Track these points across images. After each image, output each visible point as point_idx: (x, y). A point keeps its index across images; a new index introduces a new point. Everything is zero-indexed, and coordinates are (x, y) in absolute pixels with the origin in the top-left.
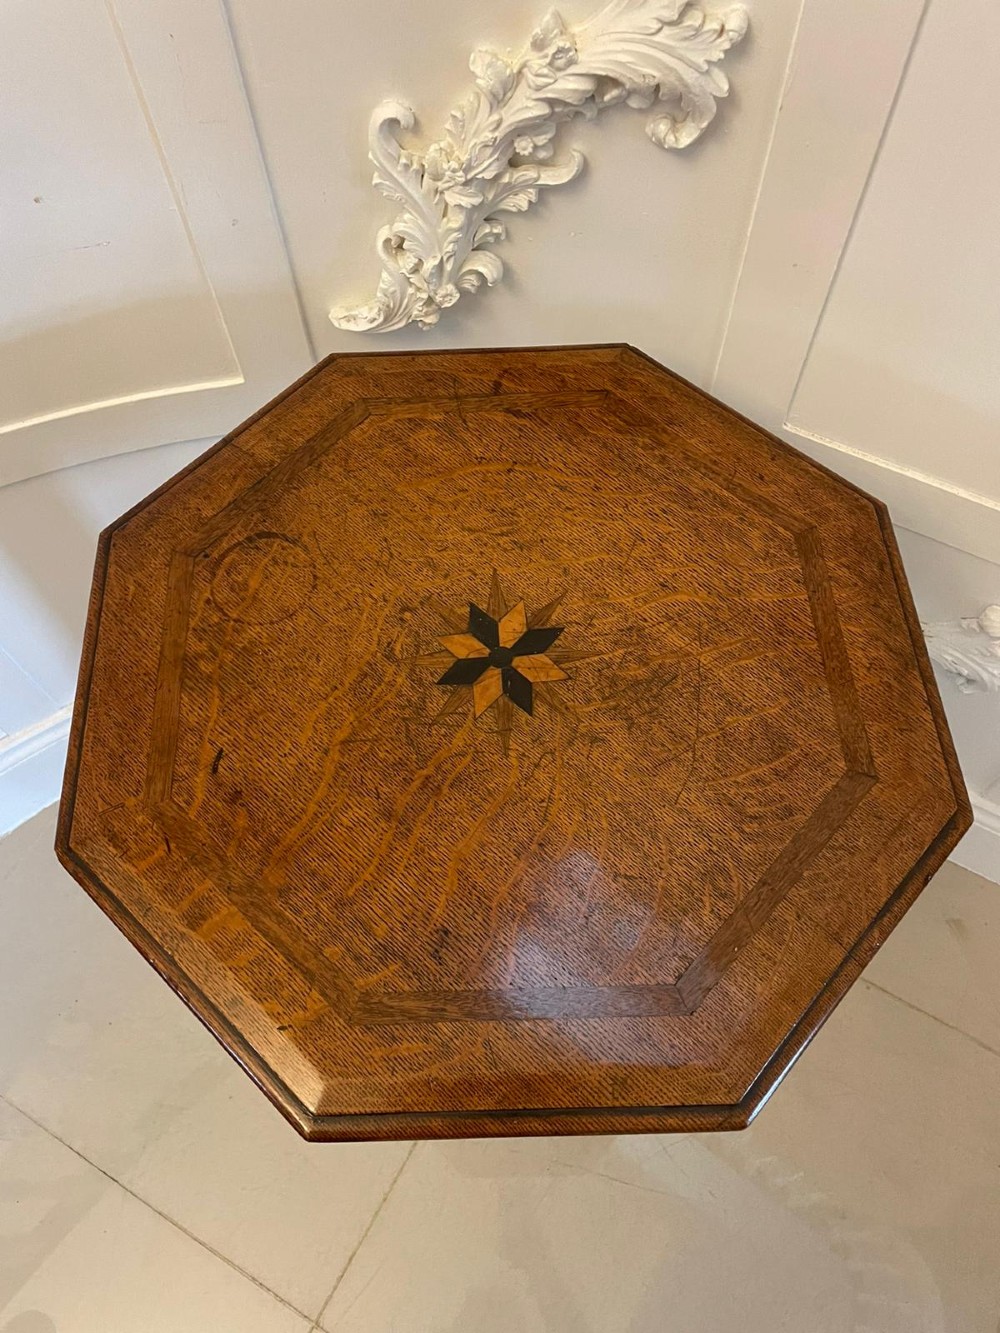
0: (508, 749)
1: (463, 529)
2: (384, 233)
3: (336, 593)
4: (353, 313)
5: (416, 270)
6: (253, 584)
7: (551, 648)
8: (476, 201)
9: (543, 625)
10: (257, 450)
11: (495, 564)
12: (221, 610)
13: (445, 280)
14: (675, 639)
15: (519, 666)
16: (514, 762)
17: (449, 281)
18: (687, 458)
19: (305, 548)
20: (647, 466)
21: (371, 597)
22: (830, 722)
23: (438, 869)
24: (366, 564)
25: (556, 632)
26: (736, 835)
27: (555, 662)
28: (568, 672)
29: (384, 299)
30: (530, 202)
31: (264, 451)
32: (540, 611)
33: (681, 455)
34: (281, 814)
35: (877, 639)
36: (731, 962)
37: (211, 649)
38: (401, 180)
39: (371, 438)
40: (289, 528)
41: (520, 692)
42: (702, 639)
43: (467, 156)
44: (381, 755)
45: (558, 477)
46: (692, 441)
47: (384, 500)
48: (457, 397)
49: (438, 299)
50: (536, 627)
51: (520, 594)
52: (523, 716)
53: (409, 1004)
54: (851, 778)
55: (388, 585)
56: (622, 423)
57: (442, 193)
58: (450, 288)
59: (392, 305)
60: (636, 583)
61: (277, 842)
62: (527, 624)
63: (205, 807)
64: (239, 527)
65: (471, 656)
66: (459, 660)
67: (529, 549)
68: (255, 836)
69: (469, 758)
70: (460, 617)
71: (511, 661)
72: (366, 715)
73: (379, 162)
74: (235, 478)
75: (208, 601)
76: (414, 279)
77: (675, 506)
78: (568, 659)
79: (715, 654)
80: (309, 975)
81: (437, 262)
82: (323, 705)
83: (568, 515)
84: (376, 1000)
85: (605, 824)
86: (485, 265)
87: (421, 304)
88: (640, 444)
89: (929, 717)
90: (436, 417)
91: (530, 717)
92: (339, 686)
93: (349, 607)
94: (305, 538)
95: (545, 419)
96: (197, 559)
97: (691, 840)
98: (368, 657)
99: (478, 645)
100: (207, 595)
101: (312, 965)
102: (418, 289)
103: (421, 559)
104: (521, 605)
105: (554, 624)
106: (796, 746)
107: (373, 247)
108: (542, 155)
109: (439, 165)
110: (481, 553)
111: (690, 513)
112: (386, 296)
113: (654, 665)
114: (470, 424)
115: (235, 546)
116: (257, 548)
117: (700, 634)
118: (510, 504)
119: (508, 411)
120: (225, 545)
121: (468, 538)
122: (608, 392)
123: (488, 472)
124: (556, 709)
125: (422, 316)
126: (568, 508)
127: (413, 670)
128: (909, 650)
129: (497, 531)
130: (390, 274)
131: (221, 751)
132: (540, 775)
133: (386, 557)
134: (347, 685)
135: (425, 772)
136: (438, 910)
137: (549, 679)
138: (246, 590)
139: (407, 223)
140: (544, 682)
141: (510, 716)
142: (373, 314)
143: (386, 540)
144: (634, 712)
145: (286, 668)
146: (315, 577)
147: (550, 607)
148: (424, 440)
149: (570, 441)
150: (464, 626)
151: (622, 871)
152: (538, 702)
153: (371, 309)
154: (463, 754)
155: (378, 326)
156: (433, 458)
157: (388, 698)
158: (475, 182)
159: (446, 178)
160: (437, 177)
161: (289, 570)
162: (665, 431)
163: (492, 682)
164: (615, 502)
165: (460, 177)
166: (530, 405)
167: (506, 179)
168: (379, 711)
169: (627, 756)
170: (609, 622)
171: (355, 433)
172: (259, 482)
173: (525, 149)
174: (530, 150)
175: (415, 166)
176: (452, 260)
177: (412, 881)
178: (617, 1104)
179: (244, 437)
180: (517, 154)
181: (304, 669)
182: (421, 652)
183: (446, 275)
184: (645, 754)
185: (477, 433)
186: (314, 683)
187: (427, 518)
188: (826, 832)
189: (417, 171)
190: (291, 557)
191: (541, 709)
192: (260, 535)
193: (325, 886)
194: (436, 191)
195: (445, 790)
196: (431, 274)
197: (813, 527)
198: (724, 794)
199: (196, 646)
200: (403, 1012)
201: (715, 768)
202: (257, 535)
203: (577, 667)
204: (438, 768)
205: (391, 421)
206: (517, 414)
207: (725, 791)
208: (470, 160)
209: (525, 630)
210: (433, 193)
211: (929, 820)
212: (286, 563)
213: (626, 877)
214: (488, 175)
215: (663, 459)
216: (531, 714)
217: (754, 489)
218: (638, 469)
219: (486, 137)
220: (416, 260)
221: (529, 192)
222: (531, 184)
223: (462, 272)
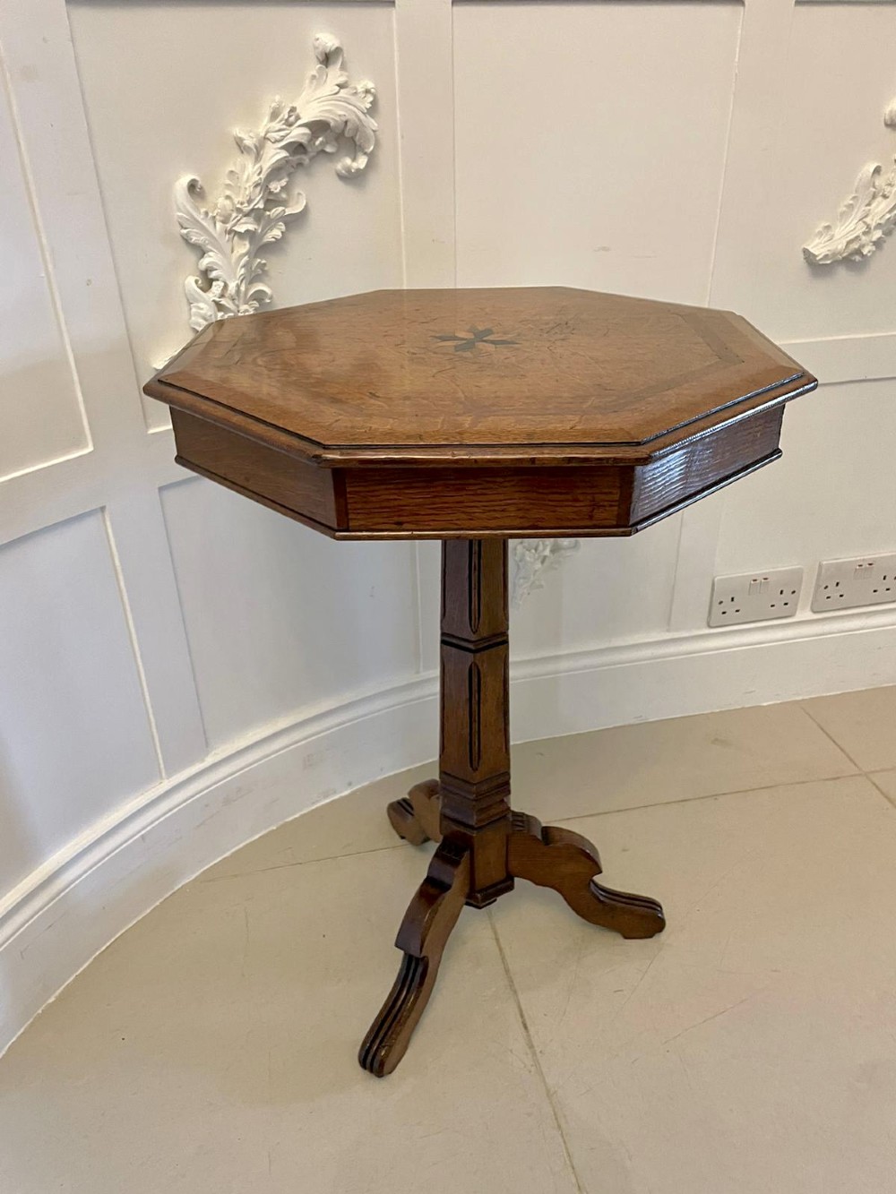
5: (223, 294)
8: (255, 229)
13: (241, 300)
17: (244, 302)
30: (282, 233)
43: (248, 192)
57: (231, 231)
58: (246, 305)
73: (188, 214)
76: (223, 302)
81: (236, 284)
109: (228, 208)
113: (551, 323)
117: (556, 314)
130: (207, 304)
139: (208, 260)
158: (254, 213)
159: (233, 217)
160: (226, 219)
167: (268, 214)
170: (509, 323)
173: (276, 189)
175: (211, 215)
176: (244, 283)
180: (272, 195)
183: (242, 296)
189: (213, 218)
194: (226, 232)
196: (234, 294)
208: (250, 195)
210: (224, 234)
214: (260, 207)
219: (256, 178)
220: (223, 284)
221: (281, 223)
222: (281, 217)
223: (248, 295)
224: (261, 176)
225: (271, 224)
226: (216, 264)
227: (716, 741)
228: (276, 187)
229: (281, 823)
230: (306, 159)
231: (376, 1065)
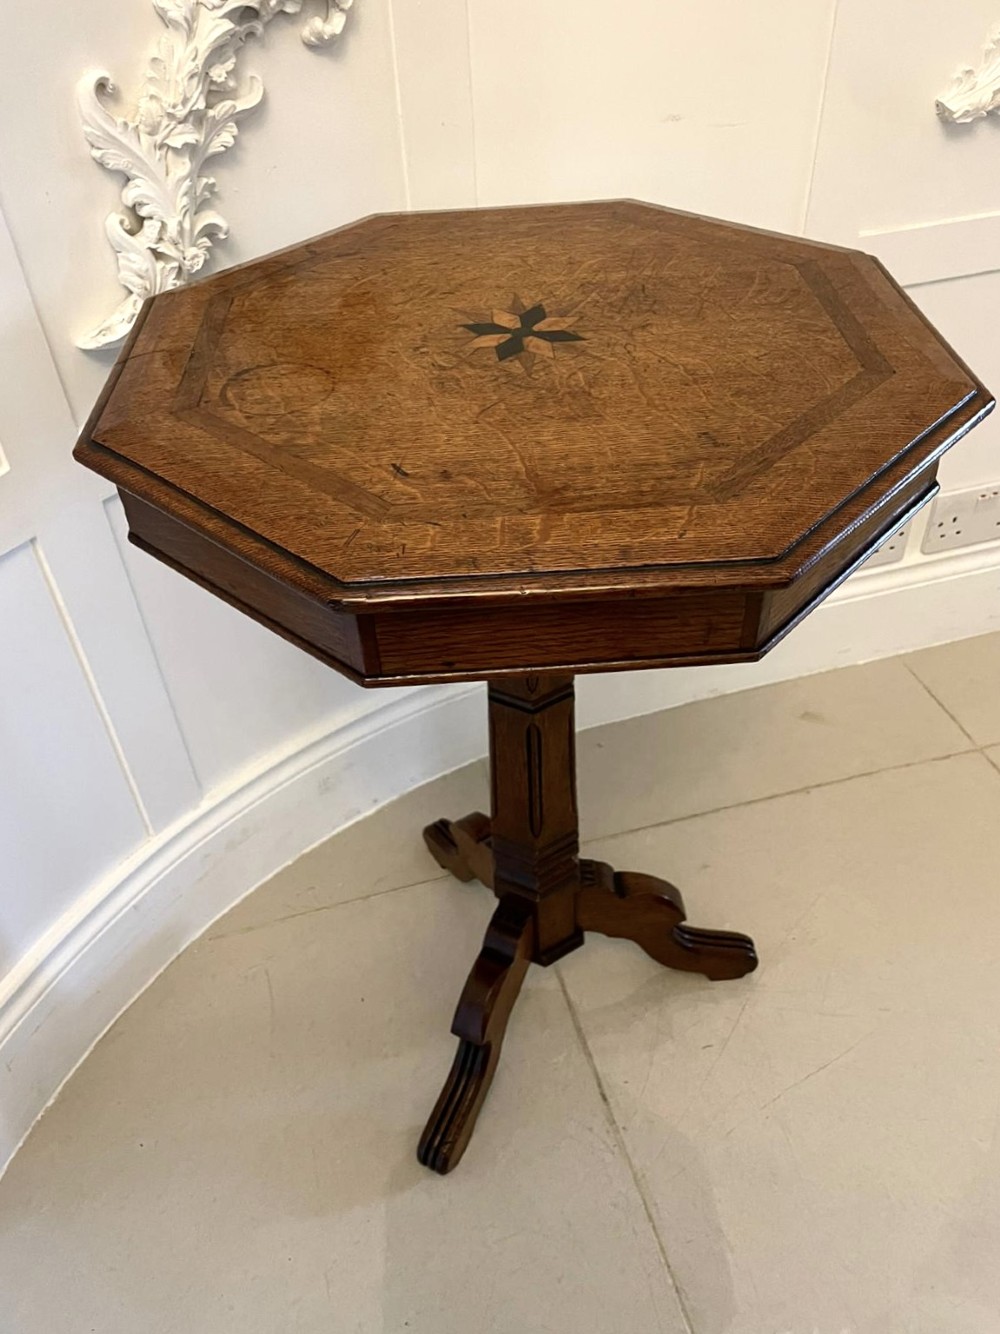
0: (598, 357)
1: (396, 305)
2: (117, 215)
3: (350, 367)
4: (106, 324)
5: (161, 237)
7: (548, 314)
8: (195, 138)
9: (525, 310)
11: (445, 306)
12: (267, 415)
13: (186, 244)
14: (617, 276)
15: (541, 329)
16: (612, 359)
17: (191, 243)
20: (476, 236)
22: (756, 257)
25: (539, 308)
26: (788, 312)
27: (562, 317)
28: (577, 315)
29: (141, 281)
30: (234, 138)
31: (169, 345)
32: (513, 306)
34: (496, 462)
36: (875, 347)
38: (126, 141)
40: (256, 362)
41: (562, 337)
42: (632, 268)
43: (182, 89)
49: (187, 264)
50: (523, 313)
51: (488, 307)
52: (583, 343)
54: (802, 267)
55: (384, 347)
57: (162, 145)
58: (194, 249)
59: (147, 287)
60: (552, 270)
62: (515, 314)
63: (430, 492)
65: (502, 342)
66: (496, 347)
67: (459, 291)
68: (495, 481)
69: (580, 373)
70: (463, 333)
72: (475, 395)
76: (162, 248)
77: (521, 239)
78: (566, 312)
79: (649, 269)
81: (177, 221)
83: (459, 270)
85: (713, 348)
86: (217, 215)
87: (173, 277)
95: (373, 249)
97: (769, 326)
99: (498, 336)
102: (167, 259)
103: (388, 327)
104: (496, 311)
105: (531, 306)
106: (754, 272)
108: (232, 82)
109: (152, 117)
110: (428, 307)
111: (536, 237)
112: (140, 278)
113: (623, 289)
114: (321, 271)
117: (627, 267)
118: (411, 283)
120: (215, 391)
121: (407, 306)
124: (597, 330)
126: (454, 268)
129: (422, 295)
130: (139, 253)
131: (394, 465)
132: (639, 355)
136: (684, 430)
137: (571, 323)
139: (140, 188)
140: (569, 326)
141: (574, 347)
144: (646, 308)
147: (517, 302)
148: (300, 289)
149: (407, 248)
150: (472, 335)
151: (758, 355)
152: (581, 334)
154: (574, 374)
157: (476, 382)
158: (193, 117)
159: (164, 123)
160: (153, 132)
161: (292, 376)
163: (535, 342)
165: (180, 113)
167: (212, 114)
168: (481, 390)
169: (675, 322)
170: (564, 290)
173: (220, 77)
174: (224, 76)
175: (132, 125)
176: (187, 217)
179: (137, 350)
180: (214, 84)
182: (463, 356)
183: (187, 235)
184: (683, 316)
185: (333, 272)
188: (828, 286)
189: (135, 129)
191: (588, 335)
192: (238, 375)
196: (178, 232)
200: (745, 476)
201: (730, 299)
202: (235, 376)
203: (578, 312)
204: (569, 386)
206: (348, 255)
207: (751, 303)
208: (185, 90)
209: (517, 317)
210: (153, 148)
213: (763, 356)
214: (199, 107)
216: (585, 340)
218: (472, 239)
219: (190, 66)
220: (160, 224)
221: (230, 124)
222: (232, 115)
223: (196, 232)
224: (197, 62)
225: (216, 126)
226: (147, 197)
227: (806, 715)
228: (219, 73)
229: (298, 856)
230: (259, 27)
231: (439, 1163)
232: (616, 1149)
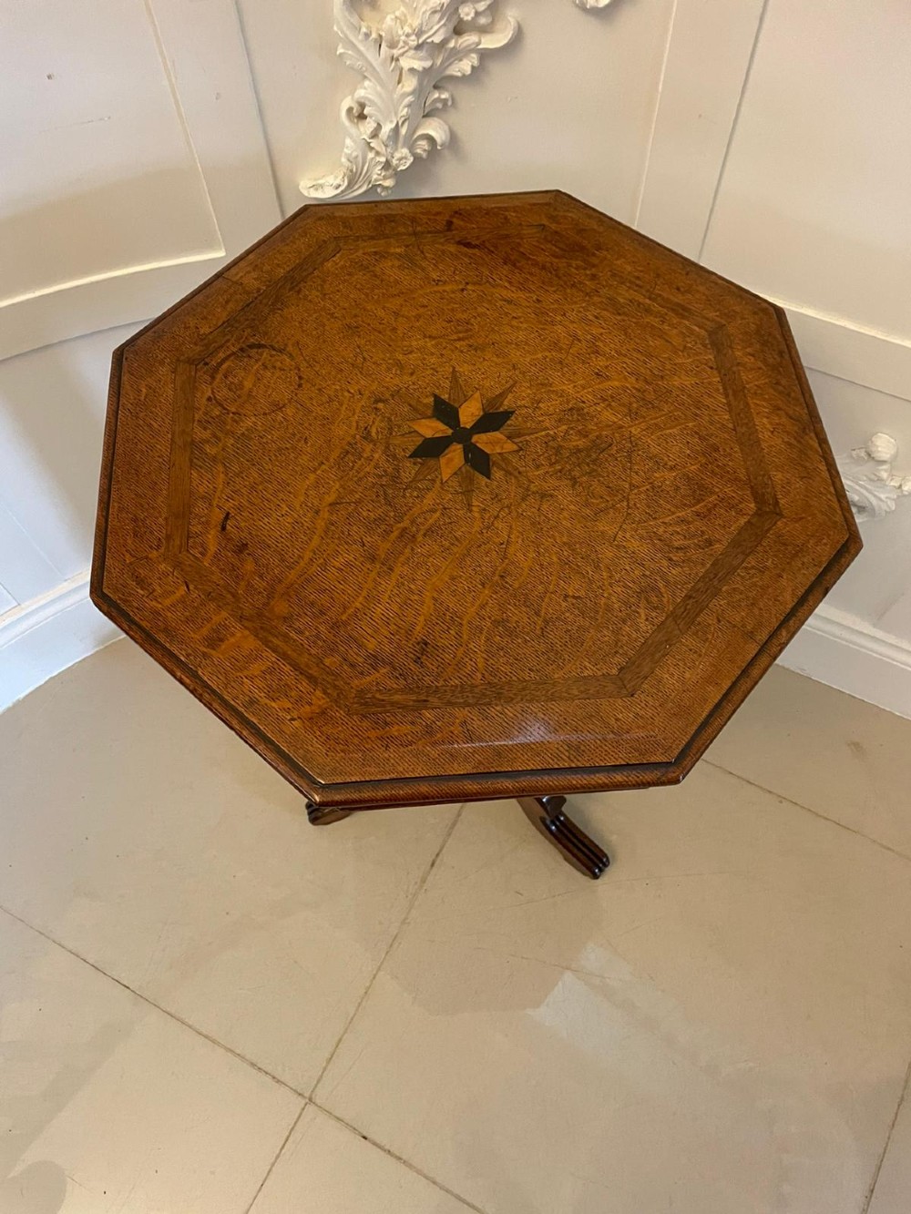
0: (470, 505)
1: (425, 336)
2: (347, 103)
3: (320, 390)
4: (321, 182)
5: (375, 135)
6: (248, 384)
7: (505, 427)
8: (428, 64)
9: (496, 409)
10: (245, 281)
11: (453, 363)
12: (221, 405)
13: (400, 145)
14: (608, 416)
15: (477, 442)
16: (476, 515)
17: (403, 146)
18: (614, 275)
19: (291, 356)
20: (580, 283)
21: (349, 392)
22: (742, 475)
23: (416, 597)
24: (342, 366)
25: (508, 415)
26: (665, 563)
27: (509, 438)
28: (520, 444)
29: (348, 164)
30: (473, 67)
31: (251, 281)
32: (494, 399)
33: (609, 273)
34: (283, 560)
35: (779, 409)
36: (664, 656)
37: (215, 436)
38: (362, 48)
39: (342, 268)
40: (276, 341)
41: (479, 462)
42: (633, 414)
43: (419, 21)
44: (365, 514)
45: (504, 293)
46: (619, 262)
47: (356, 316)
48: (415, 234)
49: (394, 162)
50: (491, 411)
51: (477, 386)
52: (483, 480)
53: (397, 697)
54: (760, 515)
55: (362, 382)
56: (557, 250)
57: (397, 60)
58: (405, 151)
59: (354, 170)
60: (575, 373)
61: (280, 581)
62: (484, 409)
63: (216, 555)
64: (233, 341)
65: (437, 435)
66: (426, 439)
67: (483, 350)
68: (261, 577)
69: (438, 514)
70: (425, 405)
71: (471, 439)
72: (350, 483)
73: (342, 32)
74: (227, 302)
75: (209, 399)
76: (374, 143)
77: (605, 312)
78: (519, 435)
79: (643, 426)
80: (311, 678)
81: (393, 125)
82: (312, 477)
83: (514, 323)
84: (370, 696)
85: (555, 559)
86: (435, 129)
87: (380, 168)
88: (574, 266)
89: (824, 468)
90: (398, 250)
91: (489, 481)
92: (325, 462)
93: (331, 400)
94: (290, 348)
95: (492, 249)
96: (199, 367)
97: (628, 568)
98: (349, 439)
99: (442, 426)
100: (209, 394)
101: (314, 672)
102: (378, 153)
103: (391, 361)
104: (477, 395)
105: (506, 408)
106: (712, 493)
107: (339, 116)
108: (483, 21)
109: (394, 33)
110: (442, 355)
111: (619, 318)
112: (349, 160)
113: (592, 437)
114: (427, 255)
115: (229, 356)
116: (249, 356)
117: (630, 411)
118: (465, 316)
119: (459, 243)
120: (222, 355)
121: (430, 343)
122: (544, 225)
123: (444, 291)
124: (511, 474)
125: (380, 180)
126: (514, 317)
127: (387, 448)
128: (806, 417)
129: (455, 337)
130: (354, 141)
131: (228, 514)
132: (499, 524)
133: (360, 359)
134: (332, 460)
135: (401, 525)
136: (418, 628)
137: (504, 451)
138: (242, 389)
139: (366, 91)
140: (500, 454)
141: (471, 480)
142: (338, 181)
143: (359, 347)
144: (576, 473)
145: (280, 449)
146: (300, 378)
147: (502, 395)
148: (390, 269)
149: (514, 265)
150: (429, 412)
151: (571, 594)
152: (495, 469)
153: (336, 177)
154: (434, 511)
155: (342, 192)
156: (397, 282)
157: (367, 469)
158: (426, 47)
159: (401, 44)
160: (392, 45)
161: (278, 373)
162: (594, 255)
163: (455, 454)
164: (555, 311)
165: (413, 41)
166: (478, 238)
167: (452, 45)
168: (360, 479)
169: (572, 507)
170: (551, 405)
171: (329, 264)
172: (248, 305)
173: (467, 15)
174: (472, 15)
175: (374, 35)
176: (406, 124)
177: (395, 608)
178: (573, 765)
179: (233, 271)
180: (461, 21)
181: (294, 448)
182: (394, 434)
183: (401, 139)
184: (587, 505)
185: (434, 262)
186: (304, 460)
187: (394, 330)
188: (741, 557)
189: (376, 40)
190: (279, 363)
191: (497, 474)
192: (251, 346)
193: (322, 613)
194: (392, 58)
195: (420, 538)
196: (389, 137)
197: (722, 326)
198: (654, 532)
199: (200, 434)
200: (392, 704)
201: (646, 513)
202: (248, 346)
203: (527, 441)
204: (413, 522)
205: (360, 253)
206: (468, 245)
207: (655, 530)
208: (422, 24)
209: (482, 413)
210: (389, 60)
211: (825, 544)
212: (274, 367)
213: (574, 597)
214: (437, 39)
215: (594, 277)
216: (489, 478)
217: (672, 297)
218: (573, 285)
219: (436, 3)
220: (375, 125)
221: (470, 57)
222: (474, 50)
223: (415, 136)
226: (370, 100)
228: (467, 12)
231: (313, 815)
232: (410, 897)
